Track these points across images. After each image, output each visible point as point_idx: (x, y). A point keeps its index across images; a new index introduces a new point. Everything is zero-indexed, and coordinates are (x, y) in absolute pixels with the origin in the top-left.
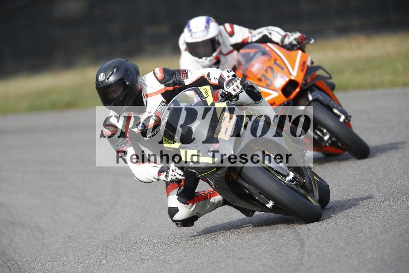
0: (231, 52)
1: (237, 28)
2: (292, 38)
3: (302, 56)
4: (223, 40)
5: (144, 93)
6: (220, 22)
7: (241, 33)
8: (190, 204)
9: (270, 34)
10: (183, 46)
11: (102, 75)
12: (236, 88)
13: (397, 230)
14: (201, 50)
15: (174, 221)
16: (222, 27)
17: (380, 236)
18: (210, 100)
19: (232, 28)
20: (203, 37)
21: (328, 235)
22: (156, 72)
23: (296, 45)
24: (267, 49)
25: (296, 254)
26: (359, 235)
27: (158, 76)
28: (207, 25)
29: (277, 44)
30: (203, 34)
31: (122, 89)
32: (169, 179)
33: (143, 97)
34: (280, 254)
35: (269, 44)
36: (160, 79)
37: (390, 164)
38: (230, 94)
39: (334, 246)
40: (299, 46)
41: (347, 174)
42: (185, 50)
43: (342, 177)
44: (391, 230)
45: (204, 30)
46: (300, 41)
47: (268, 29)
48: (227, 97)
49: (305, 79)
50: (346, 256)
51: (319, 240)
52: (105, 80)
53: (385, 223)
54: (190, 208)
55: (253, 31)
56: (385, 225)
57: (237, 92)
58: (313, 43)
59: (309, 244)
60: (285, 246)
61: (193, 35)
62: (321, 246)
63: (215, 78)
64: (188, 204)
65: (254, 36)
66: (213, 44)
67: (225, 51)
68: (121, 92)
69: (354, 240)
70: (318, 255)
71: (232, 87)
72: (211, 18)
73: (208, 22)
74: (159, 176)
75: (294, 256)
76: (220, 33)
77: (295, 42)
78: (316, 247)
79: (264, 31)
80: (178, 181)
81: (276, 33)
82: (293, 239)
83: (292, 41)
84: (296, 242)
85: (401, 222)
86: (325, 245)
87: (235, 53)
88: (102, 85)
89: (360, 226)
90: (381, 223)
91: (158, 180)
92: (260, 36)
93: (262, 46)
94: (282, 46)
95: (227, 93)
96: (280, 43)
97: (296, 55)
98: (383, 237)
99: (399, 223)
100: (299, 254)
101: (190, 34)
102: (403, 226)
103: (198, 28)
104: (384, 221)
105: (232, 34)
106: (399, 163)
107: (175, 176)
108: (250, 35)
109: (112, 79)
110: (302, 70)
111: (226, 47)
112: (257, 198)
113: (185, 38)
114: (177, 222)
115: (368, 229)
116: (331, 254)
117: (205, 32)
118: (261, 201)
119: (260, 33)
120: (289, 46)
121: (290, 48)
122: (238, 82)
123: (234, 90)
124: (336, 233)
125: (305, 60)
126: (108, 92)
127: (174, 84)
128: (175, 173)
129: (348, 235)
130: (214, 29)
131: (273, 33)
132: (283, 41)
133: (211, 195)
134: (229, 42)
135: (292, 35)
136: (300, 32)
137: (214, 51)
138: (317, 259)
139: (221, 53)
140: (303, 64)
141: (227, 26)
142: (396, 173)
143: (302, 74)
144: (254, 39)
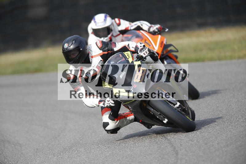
0: (118, 35)
1: (122, 21)
2: (155, 27)
3: (161, 38)
4: (114, 28)
5: (90, 55)
6: (113, 18)
7: (125, 24)
8: (116, 121)
9: (142, 25)
10: (90, 31)
11: (66, 44)
12: (145, 53)
13: (234, 145)
14: (101, 34)
15: (106, 130)
16: (113, 21)
17: (224, 149)
18: (130, 60)
19: (119, 21)
20: (103, 25)
21: (192, 148)
22: (98, 43)
23: (157, 32)
24: (141, 34)
25: (173, 159)
26: (211, 148)
27: (99, 45)
28: (105, 18)
29: (146, 31)
30: (103, 24)
31: (78, 53)
32: (106, 106)
33: (90, 58)
34: (163, 160)
35: (141, 31)
36: (100, 47)
37: (230, 106)
38: (142, 56)
39: (196, 155)
40: (159, 33)
41: (204, 112)
42: (92, 33)
43: (201, 114)
44: (230, 145)
45: (103, 22)
46: (160, 30)
47: (140, 22)
48: (140, 58)
49: (163, 52)
50: (204, 161)
51: (187, 151)
52: (68, 48)
53: (227, 141)
54: (116, 123)
55: (131, 23)
56: (227, 142)
57: (146, 55)
58: (168, 31)
59: (181, 154)
60: (167, 155)
61: (97, 24)
62: (188, 154)
63: (133, 47)
64: (114, 120)
65: (132, 26)
66: (108, 30)
67: (115, 35)
68: (77, 54)
69: (208, 151)
70: (186, 160)
71: (143, 52)
72: (108, 15)
73: (106, 17)
74: (99, 103)
75: (172, 161)
76: (112, 24)
77: (156, 30)
78: (185, 155)
79: (138, 23)
80: (111, 107)
81: (145, 25)
82: (172, 151)
83: (155, 30)
84: (173, 153)
85: (236, 140)
86: (191, 154)
87: (121, 35)
88: (66, 51)
89: (212, 142)
90: (225, 141)
91: (98, 106)
92: (136, 26)
93: (137, 32)
94: (149, 32)
95: (140, 56)
96: (148, 31)
97: (158, 38)
98: (226, 149)
99: (235, 141)
100: (175, 160)
101: (95, 24)
102: (238, 142)
103: (100, 20)
104: (227, 140)
105: (119, 25)
106: (236, 104)
107: (109, 104)
108: (130, 26)
109: (72, 47)
110: (161, 46)
111: (115, 32)
112: (158, 117)
113: (92, 26)
114: (108, 131)
115: (217, 145)
116: (195, 160)
117: (104, 23)
118: (160, 119)
119: (135, 25)
120: (153, 33)
121: (154, 33)
122: (147, 49)
123: (144, 54)
124: (197, 147)
125: (163, 41)
126: (70, 54)
127: (108, 50)
128: (109, 102)
129: (205, 148)
130: (109, 21)
131: (144, 25)
132: (149, 29)
133: (127, 116)
134: (118, 29)
135: (155, 26)
136: (159, 24)
137: (109, 34)
138: (186, 162)
139: (112, 35)
140: (162, 43)
141: (117, 20)
142: (233, 111)
143: (161, 49)
144: (132, 28)
